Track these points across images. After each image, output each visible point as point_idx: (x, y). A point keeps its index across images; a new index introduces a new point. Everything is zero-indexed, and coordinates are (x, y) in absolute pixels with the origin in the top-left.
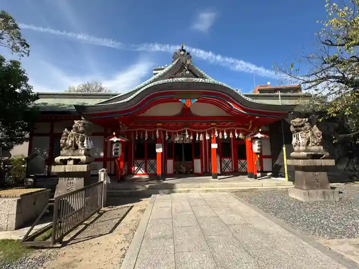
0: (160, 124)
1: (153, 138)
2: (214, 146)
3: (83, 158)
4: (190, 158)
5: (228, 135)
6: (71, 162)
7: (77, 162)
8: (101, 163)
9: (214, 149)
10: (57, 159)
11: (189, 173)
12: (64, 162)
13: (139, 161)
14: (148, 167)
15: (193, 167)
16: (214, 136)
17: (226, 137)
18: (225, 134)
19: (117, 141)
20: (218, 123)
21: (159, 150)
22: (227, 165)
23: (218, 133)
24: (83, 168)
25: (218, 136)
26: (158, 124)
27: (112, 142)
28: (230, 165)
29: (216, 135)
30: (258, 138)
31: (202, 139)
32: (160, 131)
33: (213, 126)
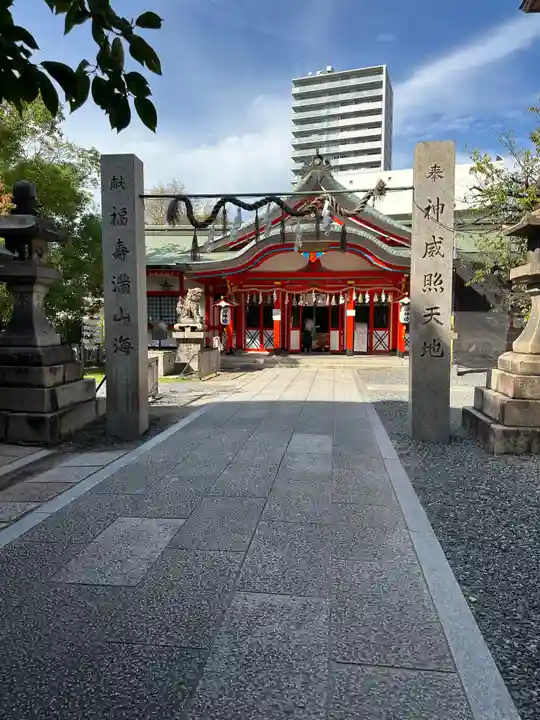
0: (279, 283)
1: (269, 302)
2: (351, 313)
3: (199, 326)
4: (324, 328)
5: (371, 298)
6: (189, 329)
7: (193, 329)
8: (217, 332)
9: (350, 317)
10: (176, 326)
11: (324, 350)
12: (182, 329)
13: (253, 332)
14: (265, 339)
16: (351, 299)
17: (367, 301)
18: (367, 296)
19: (226, 307)
20: (357, 281)
21: (277, 317)
22: (381, 341)
23: (358, 296)
24: (200, 335)
25: (357, 300)
26: (276, 283)
27: (220, 307)
28: (386, 340)
29: (354, 298)
30: (404, 304)
31: (333, 303)
32: (278, 292)
33: (351, 285)
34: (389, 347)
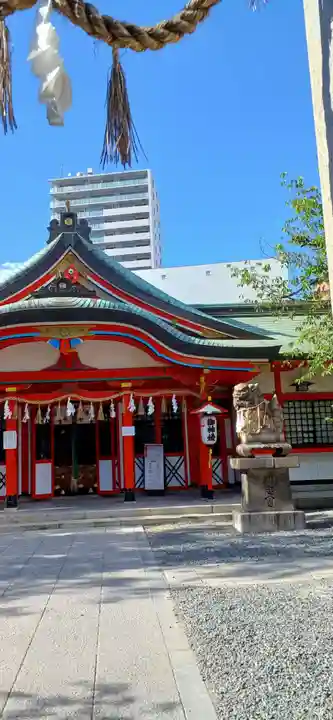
0: (14, 389)
2: (128, 431)
4: (89, 459)
5: (157, 407)
9: (127, 438)
15: (96, 479)
16: (128, 410)
17: (151, 412)
18: (151, 404)
20: (135, 383)
22: (174, 472)
23: (137, 405)
26: (9, 390)
28: (181, 472)
29: (132, 408)
30: (205, 414)
31: (101, 417)
32: (11, 404)
33: (126, 389)
34: (186, 482)
